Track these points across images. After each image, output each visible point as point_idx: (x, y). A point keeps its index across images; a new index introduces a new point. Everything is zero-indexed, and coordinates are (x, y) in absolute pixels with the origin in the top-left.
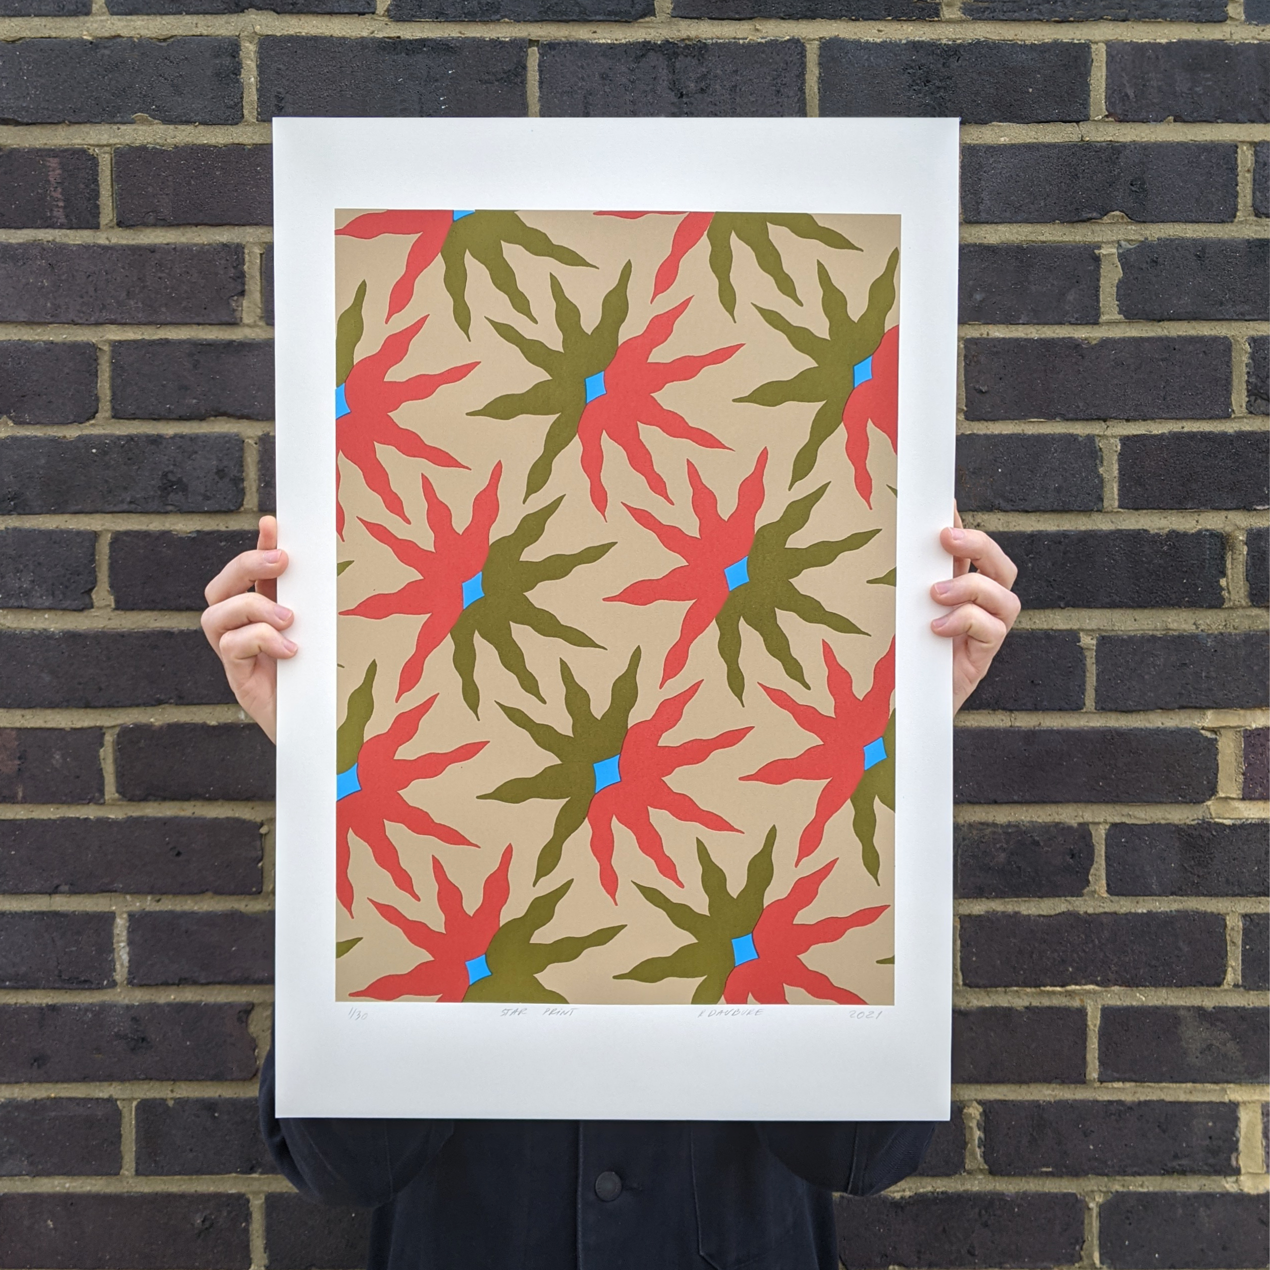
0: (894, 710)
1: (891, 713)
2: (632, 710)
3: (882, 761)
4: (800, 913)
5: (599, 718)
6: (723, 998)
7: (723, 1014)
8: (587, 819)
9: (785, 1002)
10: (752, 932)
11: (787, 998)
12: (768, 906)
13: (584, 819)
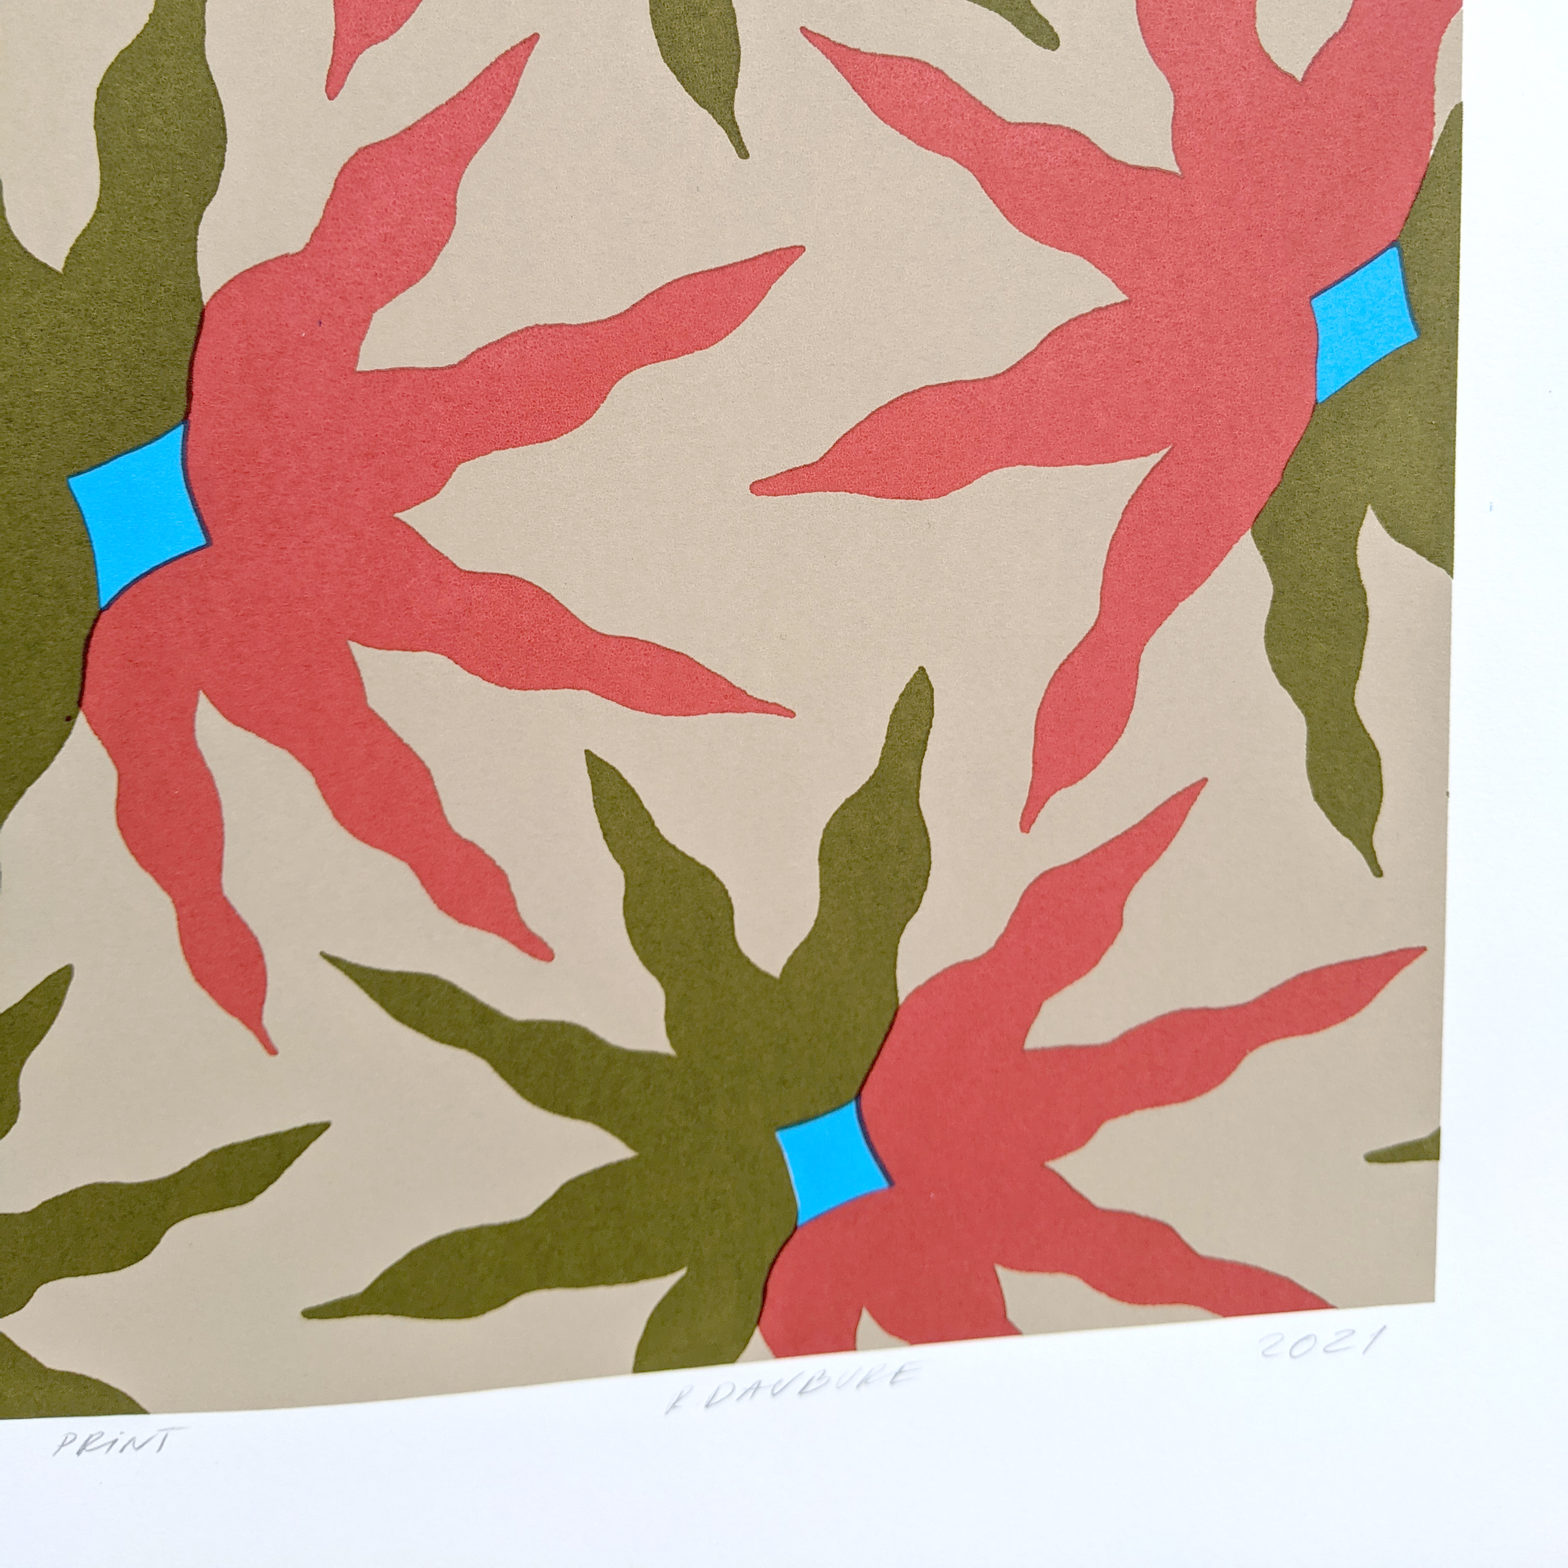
0: (1457, 114)
1: (1438, 130)
2: (210, 213)
3: (1399, 356)
4: (1050, 1007)
5: (58, 265)
6: (757, 1338)
7: (763, 1395)
8: (81, 718)
9: (1009, 1330)
10: (858, 1096)
11: (1012, 1316)
12: (918, 991)
13: (70, 719)
